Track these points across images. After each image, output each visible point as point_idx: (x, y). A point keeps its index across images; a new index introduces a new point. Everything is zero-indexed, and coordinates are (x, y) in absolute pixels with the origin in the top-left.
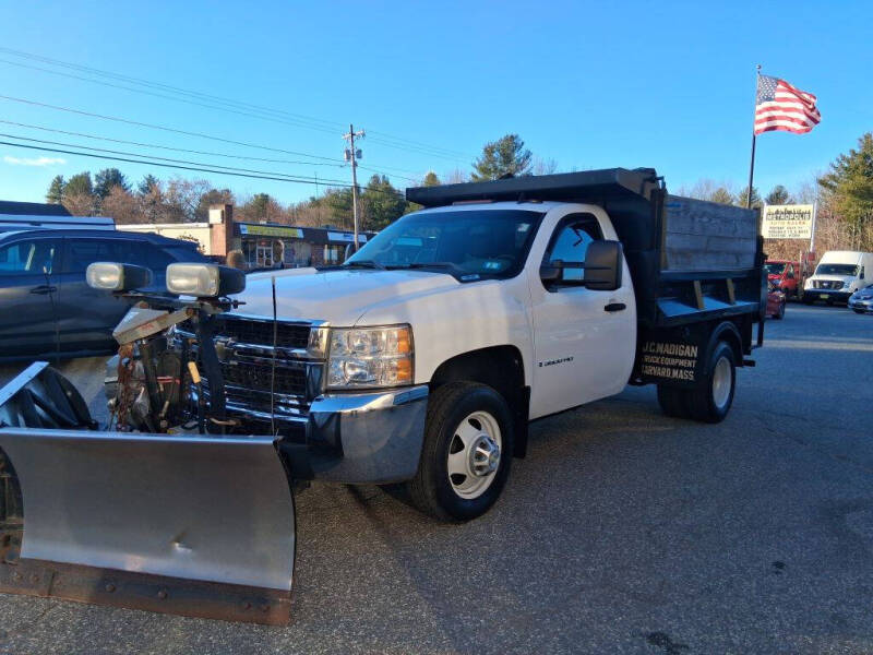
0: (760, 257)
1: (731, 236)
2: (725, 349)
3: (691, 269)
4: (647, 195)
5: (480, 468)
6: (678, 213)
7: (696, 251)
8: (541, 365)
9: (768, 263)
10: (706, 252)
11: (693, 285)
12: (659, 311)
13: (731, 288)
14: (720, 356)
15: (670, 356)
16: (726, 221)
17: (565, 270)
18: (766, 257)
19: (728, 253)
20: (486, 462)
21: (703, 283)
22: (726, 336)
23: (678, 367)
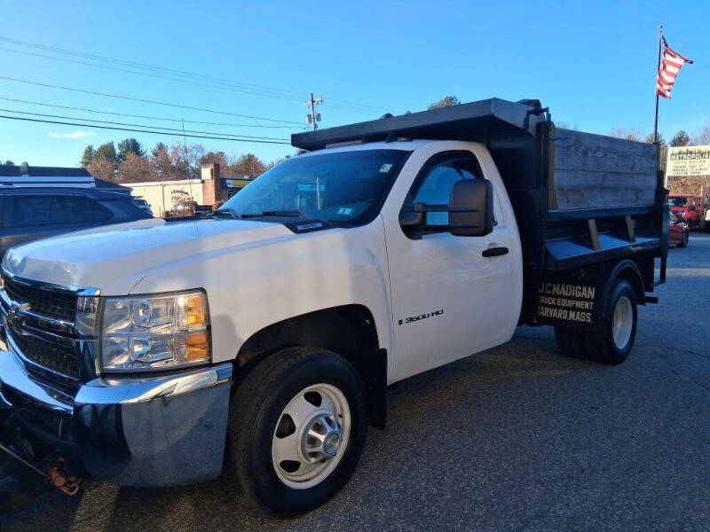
0: (661, 193)
1: (628, 171)
2: (625, 289)
3: (583, 206)
4: (532, 129)
5: (314, 455)
6: (568, 148)
7: (591, 188)
8: (401, 322)
9: (672, 198)
10: (602, 188)
11: (588, 225)
12: (548, 254)
13: (631, 224)
14: (620, 296)
15: (566, 297)
16: (624, 156)
17: (429, 215)
18: (667, 192)
19: (626, 189)
20: (320, 448)
21: (598, 221)
22: (625, 275)
23: (575, 309)
